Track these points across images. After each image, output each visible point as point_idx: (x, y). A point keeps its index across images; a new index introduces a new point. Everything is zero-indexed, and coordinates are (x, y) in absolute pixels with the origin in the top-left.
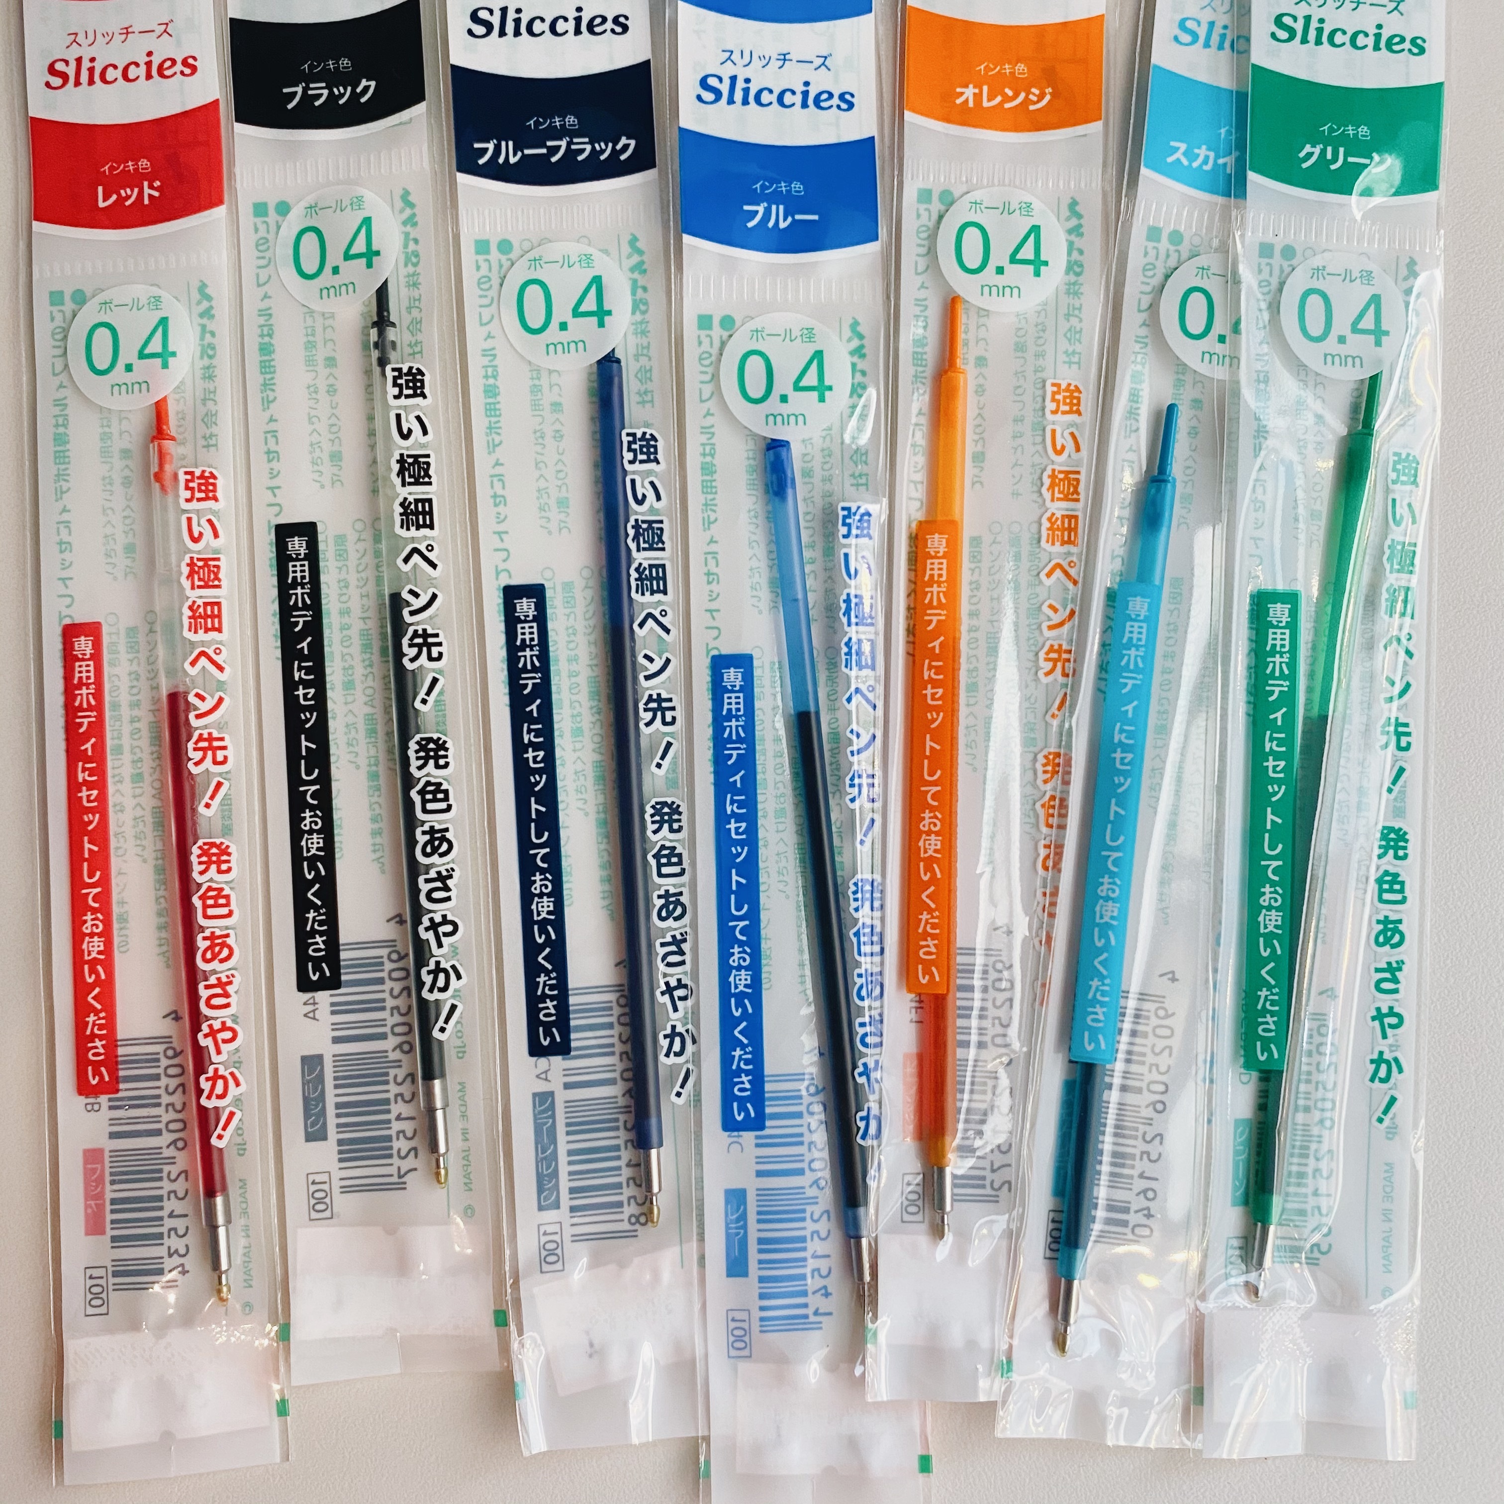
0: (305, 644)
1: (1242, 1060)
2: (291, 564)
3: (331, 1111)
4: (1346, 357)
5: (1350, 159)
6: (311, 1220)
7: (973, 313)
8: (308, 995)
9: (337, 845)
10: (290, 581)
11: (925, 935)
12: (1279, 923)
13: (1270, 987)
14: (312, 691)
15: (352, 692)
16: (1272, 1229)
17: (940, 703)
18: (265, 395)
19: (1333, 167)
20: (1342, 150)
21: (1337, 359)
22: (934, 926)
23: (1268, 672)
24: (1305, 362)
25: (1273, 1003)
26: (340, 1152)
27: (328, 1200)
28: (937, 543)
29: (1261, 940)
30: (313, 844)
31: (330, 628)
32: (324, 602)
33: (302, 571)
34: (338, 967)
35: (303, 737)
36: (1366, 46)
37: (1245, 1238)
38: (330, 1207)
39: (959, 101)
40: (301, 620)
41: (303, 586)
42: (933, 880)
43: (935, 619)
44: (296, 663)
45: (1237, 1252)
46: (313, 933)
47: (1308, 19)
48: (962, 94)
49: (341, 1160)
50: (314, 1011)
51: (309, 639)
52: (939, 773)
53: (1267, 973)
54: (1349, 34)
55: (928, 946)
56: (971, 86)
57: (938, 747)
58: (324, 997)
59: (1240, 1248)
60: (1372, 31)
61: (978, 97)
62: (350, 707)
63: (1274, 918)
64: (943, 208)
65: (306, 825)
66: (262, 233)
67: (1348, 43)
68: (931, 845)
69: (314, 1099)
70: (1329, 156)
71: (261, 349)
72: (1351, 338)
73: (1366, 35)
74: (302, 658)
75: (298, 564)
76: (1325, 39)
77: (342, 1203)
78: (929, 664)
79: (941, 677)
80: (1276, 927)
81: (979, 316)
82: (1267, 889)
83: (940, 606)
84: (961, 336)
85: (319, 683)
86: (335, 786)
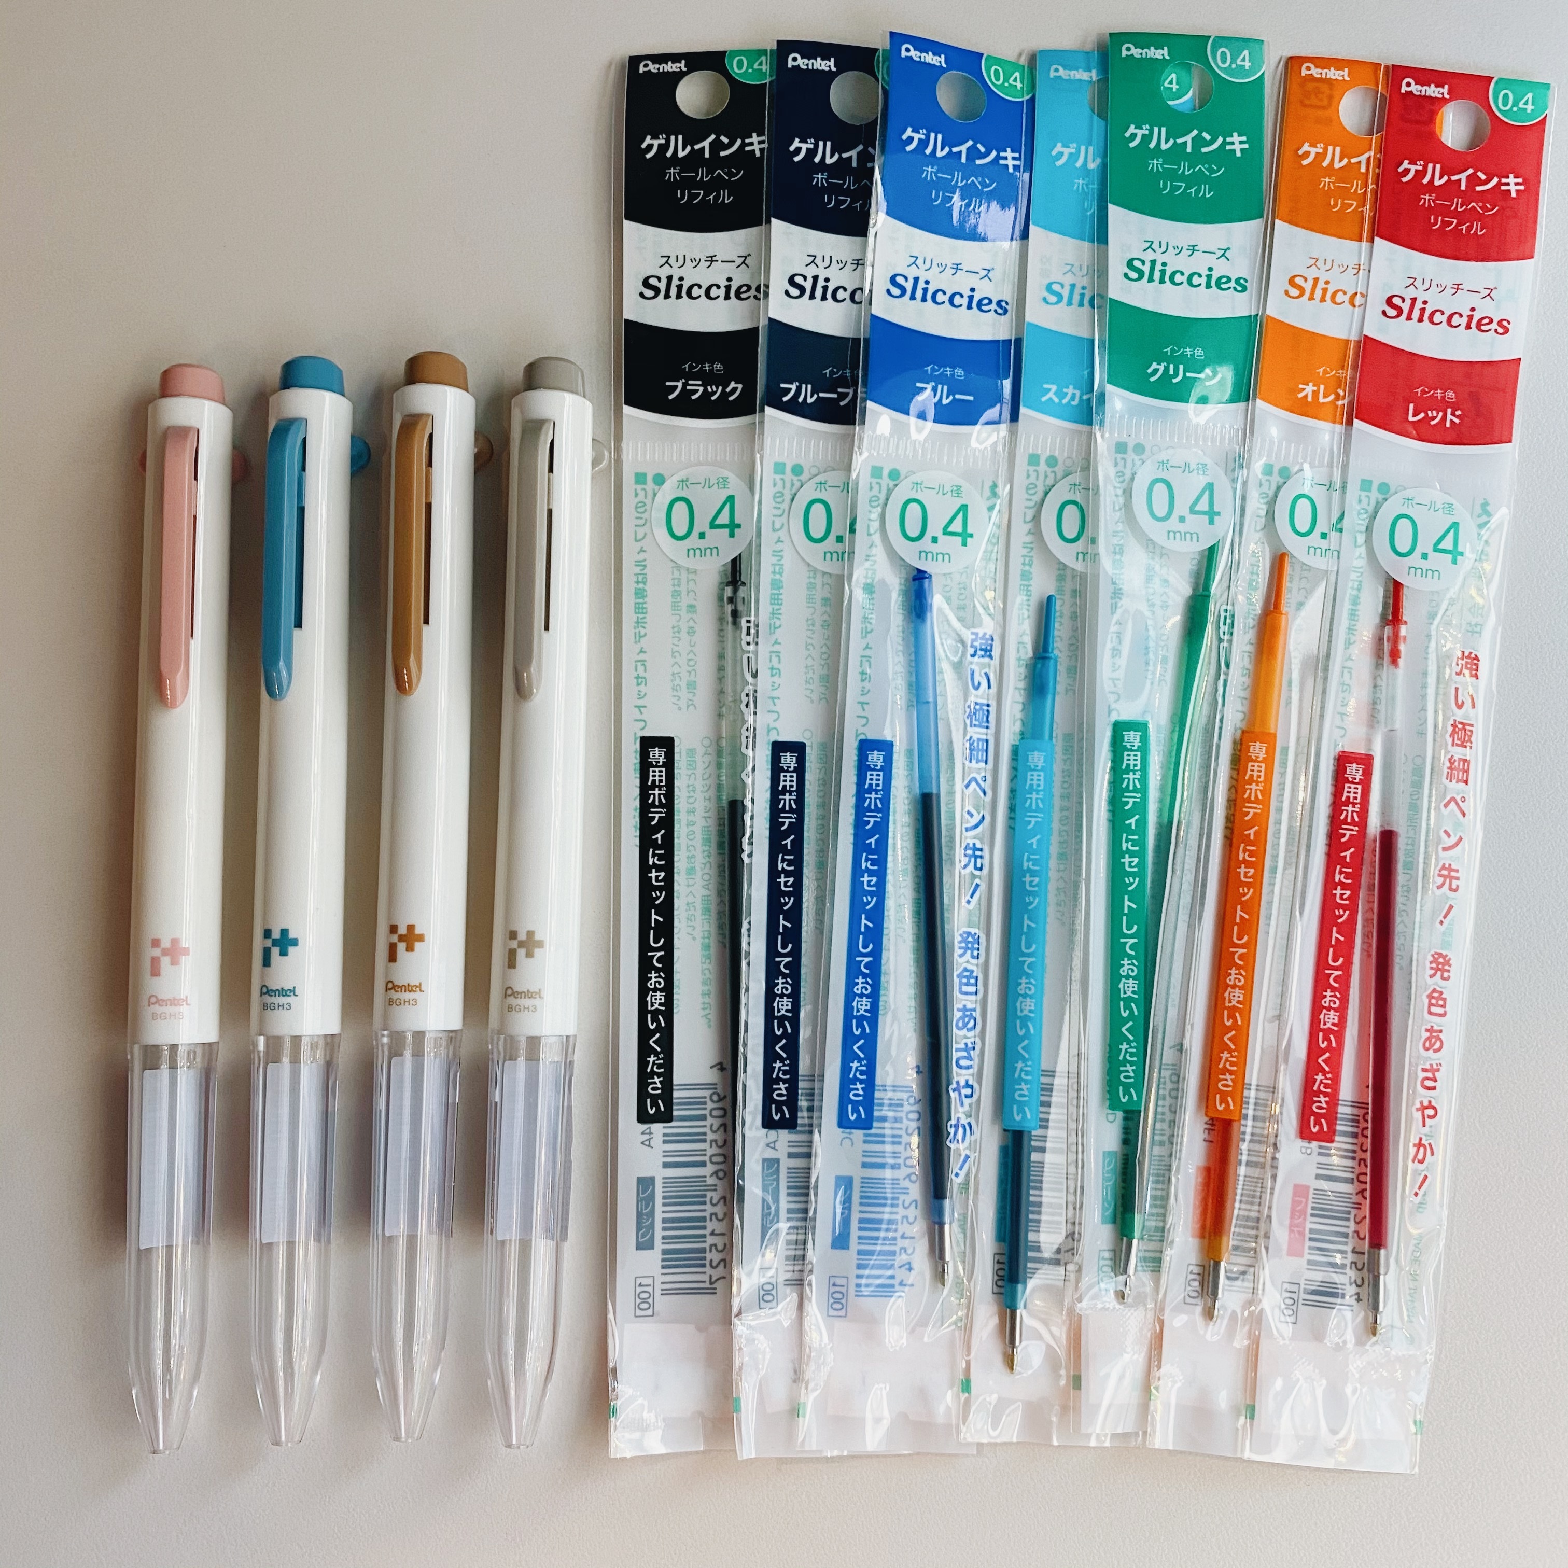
0: (659, 836)
1: (1108, 1103)
2: (651, 770)
3: (658, 1225)
4: (1185, 534)
5: (1188, 375)
6: (636, 1316)
7: (1297, 567)
8: (645, 1126)
9: (675, 1002)
10: (649, 783)
11: (1225, 1071)
12: (1136, 989)
13: (1129, 1042)
14: (663, 874)
15: (693, 876)
16: (1135, 1242)
17: (1251, 880)
18: (637, 631)
19: (1175, 381)
20: (1181, 367)
21: (1178, 535)
22: (1232, 1064)
23: (1124, 786)
24: (1151, 537)
25: (1132, 1055)
26: (663, 1260)
27: (650, 1300)
28: (1258, 750)
29: (1122, 1003)
30: (656, 1000)
31: (679, 823)
32: (676, 802)
33: (660, 776)
34: (671, 1104)
35: (653, 911)
36: (1200, 285)
37: (1114, 1251)
38: (652, 1306)
39: (1300, 395)
40: (657, 816)
41: (660, 788)
42: (1235, 1026)
43: (1252, 811)
44: (651, 850)
45: (1109, 1262)
46: (653, 1074)
47: (1153, 263)
48: (1304, 389)
49: (663, 1267)
50: (649, 1140)
51: (663, 832)
52: (1246, 938)
53: (1127, 1030)
54: (1187, 275)
55: (1226, 1080)
56: (1311, 384)
57: (1246, 916)
58: (658, 1128)
59: (1111, 1259)
60: (1205, 273)
61: (1316, 394)
62: (691, 889)
63: (1131, 985)
64: (1281, 481)
65: (651, 984)
66: (641, 497)
67: (1185, 282)
68: (1234, 997)
69: (646, 1214)
70: (1171, 372)
71: (636, 594)
72: (1190, 518)
73: (1200, 276)
74: (656, 846)
75: (657, 769)
76: (1167, 278)
77: (661, 1302)
78: (1244, 847)
79: (1254, 859)
80: (1133, 992)
81: (1302, 570)
82: (1126, 962)
83: (1257, 801)
84: (1286, 584)
85: (669, 868)
86: (676, 954)
